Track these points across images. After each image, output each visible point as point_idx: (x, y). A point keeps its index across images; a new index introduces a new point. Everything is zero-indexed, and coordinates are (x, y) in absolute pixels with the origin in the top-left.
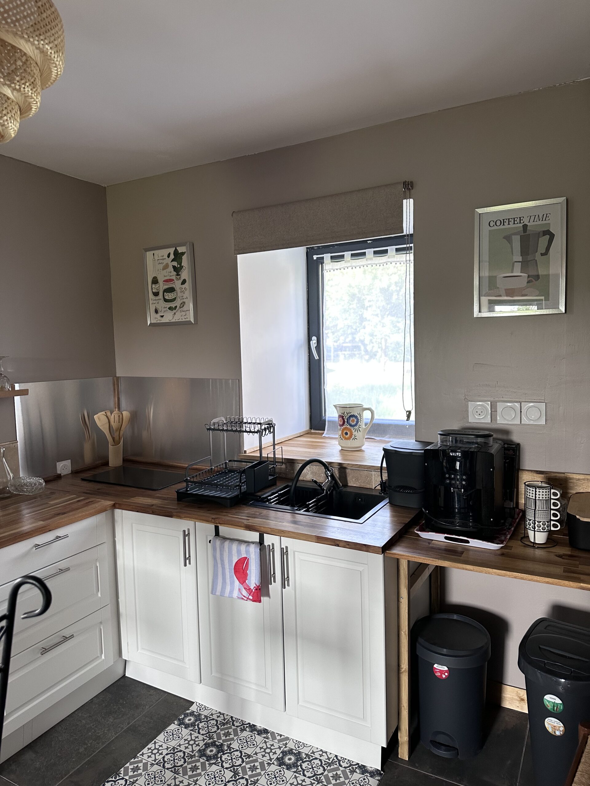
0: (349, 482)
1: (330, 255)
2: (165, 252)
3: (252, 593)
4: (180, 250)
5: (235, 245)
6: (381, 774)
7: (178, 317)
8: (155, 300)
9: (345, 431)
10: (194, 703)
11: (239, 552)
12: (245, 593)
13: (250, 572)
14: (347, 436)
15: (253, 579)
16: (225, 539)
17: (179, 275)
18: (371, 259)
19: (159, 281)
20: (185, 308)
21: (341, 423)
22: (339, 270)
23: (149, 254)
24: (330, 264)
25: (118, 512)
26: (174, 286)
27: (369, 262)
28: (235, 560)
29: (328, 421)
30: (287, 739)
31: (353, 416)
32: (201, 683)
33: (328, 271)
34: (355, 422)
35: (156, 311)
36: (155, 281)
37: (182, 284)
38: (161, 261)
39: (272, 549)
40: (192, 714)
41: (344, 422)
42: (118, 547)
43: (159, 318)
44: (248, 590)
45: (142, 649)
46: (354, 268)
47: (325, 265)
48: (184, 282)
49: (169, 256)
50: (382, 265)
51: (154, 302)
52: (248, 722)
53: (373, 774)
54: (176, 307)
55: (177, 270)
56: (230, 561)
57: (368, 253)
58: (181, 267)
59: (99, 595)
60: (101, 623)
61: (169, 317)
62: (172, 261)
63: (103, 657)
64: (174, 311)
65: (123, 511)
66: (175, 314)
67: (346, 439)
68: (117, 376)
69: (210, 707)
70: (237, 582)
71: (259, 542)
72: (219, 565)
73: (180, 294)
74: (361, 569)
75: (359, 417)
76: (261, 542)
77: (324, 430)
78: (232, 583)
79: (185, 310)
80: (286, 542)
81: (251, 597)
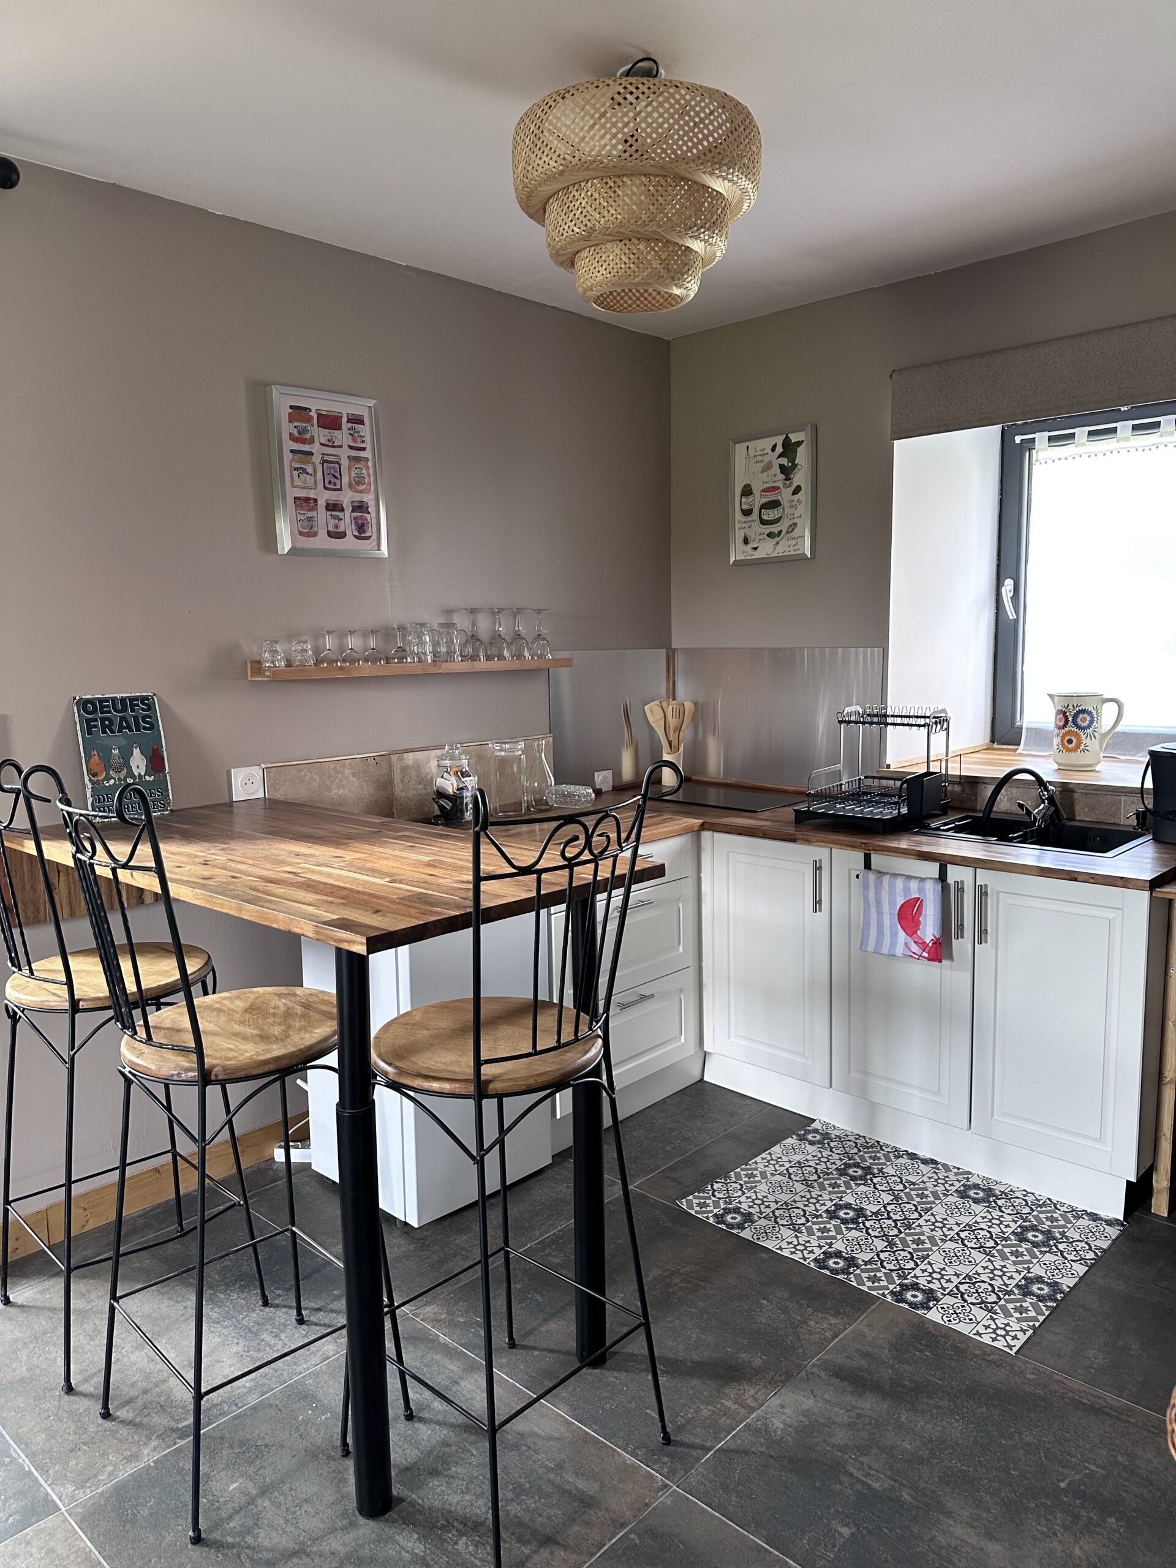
0: (1077, 815)
1: (1047, 434)
2: (767, 443)
3: (928, 949)
4: (794, 438)
5: (893, 425)
6: (1122, 1225)
7: (784, 548)
8: (746, 522)
9: (1068, 738)
10: (815, 1120)
11: (907, 890)
12: (915, 948)
13: (925, 919)
14: (1070, 746)
15: (929, 930)
16: (881, 873)
17: (790, 479)
18: (1127, 439)
19: (754, 491)
20: (796, 533)
21: (1062, 723)
22: (1063, 460)
23: (740, 448)
24: (1046, 449)
25: (706, 835)
26: (779, 498)
27: (1123, 444)
28: (900, 901)
29: (1027, 729)
30: (969, 1173)
31: (1083, 711)
32: (831, 1087)
33: (1043, 462)
34: (1087, 722)
35: (746, 541)
36: (747, 491)
37: (793, 494)
38: (759, 458)
39: (960, 888)
40: (816, 1131)
41: (1067, 722)
42: (705, 887)
43: (751, 552)
44: (922, 945)
45: (737, 1036)
46: (1093, 455)
47: (1037, 452)
48: (797, 490)
49: (773, 450)
50: (1147, 449)
51: (743, 526)
52: (903, 1148)
53: (1110, 1223)
54: (780, 532)
55: (786, 472)
56: (892, 903)
57: (1121, 430)
58: (795, 466)
59: (681, 950)
60: (681, 990)
61: (766, 549)
62: (779, 457)
63: (683, 1040)
64: (777, 539)
65: (716, 834)
66: (778, 543)
67: (1068, 750)
68: (673, 647)
69: (841, 1127)
70: (902, 934)
71: (940, 878)
72: (873, 910)
73: (788, 511)
74: (1111, 915)
75: (1094, 713)
76: (943, 877)
77: (1019, 744)
78: (894, 935)
79: (796, 536)
80: (984, 877)
81: (925, 954)
